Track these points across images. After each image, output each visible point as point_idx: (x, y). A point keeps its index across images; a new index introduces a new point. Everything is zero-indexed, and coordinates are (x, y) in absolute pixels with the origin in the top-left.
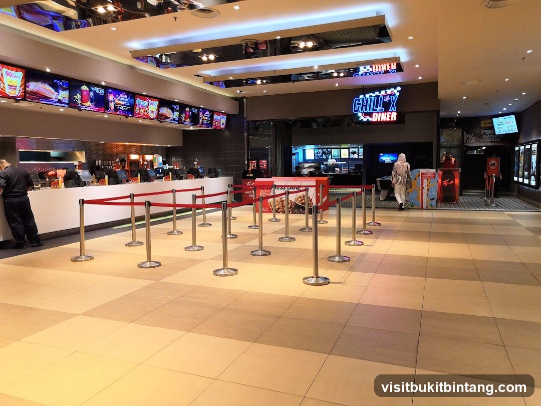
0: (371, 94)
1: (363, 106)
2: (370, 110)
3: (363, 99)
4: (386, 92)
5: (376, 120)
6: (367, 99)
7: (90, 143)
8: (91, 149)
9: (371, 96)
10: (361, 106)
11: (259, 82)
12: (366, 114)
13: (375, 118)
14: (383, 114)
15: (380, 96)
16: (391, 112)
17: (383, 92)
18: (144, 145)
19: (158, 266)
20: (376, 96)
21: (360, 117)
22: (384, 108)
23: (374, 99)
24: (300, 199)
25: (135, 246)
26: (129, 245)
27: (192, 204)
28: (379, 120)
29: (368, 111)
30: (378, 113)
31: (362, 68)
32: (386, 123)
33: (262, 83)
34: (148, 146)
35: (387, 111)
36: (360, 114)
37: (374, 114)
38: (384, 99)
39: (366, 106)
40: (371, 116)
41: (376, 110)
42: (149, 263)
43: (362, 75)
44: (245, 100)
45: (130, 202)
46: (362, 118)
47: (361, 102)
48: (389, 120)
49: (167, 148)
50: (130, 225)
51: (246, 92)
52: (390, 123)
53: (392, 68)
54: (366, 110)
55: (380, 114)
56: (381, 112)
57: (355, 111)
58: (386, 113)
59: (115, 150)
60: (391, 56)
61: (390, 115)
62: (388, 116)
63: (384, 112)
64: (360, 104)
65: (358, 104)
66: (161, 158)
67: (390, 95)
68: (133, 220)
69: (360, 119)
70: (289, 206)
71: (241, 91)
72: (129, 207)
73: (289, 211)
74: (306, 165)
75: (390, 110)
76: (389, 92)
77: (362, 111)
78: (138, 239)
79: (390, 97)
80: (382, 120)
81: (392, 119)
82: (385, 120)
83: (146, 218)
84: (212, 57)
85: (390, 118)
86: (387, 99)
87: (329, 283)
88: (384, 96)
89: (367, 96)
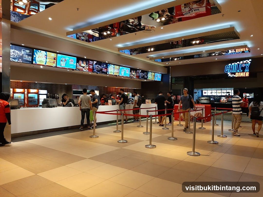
0: (235, 63)
1: (230, 69)
2: (234, 71)
3: (231, 66)
4: (243, 62)
5: (237, 76)
6: (233, 66)
7: (101, 87)
8: (101, 89)
9: (235, 64)
10: (229, 69)
11: (176, 59)
12: (232, 73)
13: (237, 75)
14: (241, 73)
15: (240, 64)
16: (246, 72)
17: (241, 62)
18: (124, 88)
19: (126, 142)
20: (238, 64)
21: (229, 75)
22: (242, 70)
23: (237, 65)
24: (196, 115)
25: (118, 132)
26: (115, 132)
27: (146, 115)
28: (239, 76)
29: (233, 72)
30: (239, 72)
31: (230, 51)
32: (243, 77)
33: (177, 60)
34: (126, 89)
35: (243, 71)
36: (229, 73)
37: (236, 73)
38: (242, 65)
39: (232, 69)
40: (235, 74)
41: (237, 71)
42: (122, 141)
43: (230, 54)
44: (170, 67)
45: (116, 113)
46: (230, 75)
47: (229, 67)
48: (245, 76)
49: (134, 89)
50: (116, 123)
51: (171, 64)
52: (245, 77)
53: (246, 50)
54: (232, 71)
55: (240, 73)
56: (240, 72)
57: (226, 72)
58: (243, 73)
59: (111, 90)
60: (243, 45)
61: (246, 74)
62: (244, 74)
63: (242, 72)
64: (229, 68)
65: (228, 68)
66: (131, 94)
67: (245, 63)
68: (117, 121)
69: (229, 76)
70: (191, 118)
71: (168, 63)
72: (116, 115)
73: (191, 121)
74: (203, 98)
75: (245, 71)
76: (245, 62)
77: (230, 71)
78: (119, 130)
79: (245, 64)
80: (241, 76)
81: (246, 76)
82: (242, 76)
83: (122, 121)
84: (152, 49)
85: (245, 75)
86: (244, 66)
87: (200, 155)
88: (242, 64)
89: (233, 64)
